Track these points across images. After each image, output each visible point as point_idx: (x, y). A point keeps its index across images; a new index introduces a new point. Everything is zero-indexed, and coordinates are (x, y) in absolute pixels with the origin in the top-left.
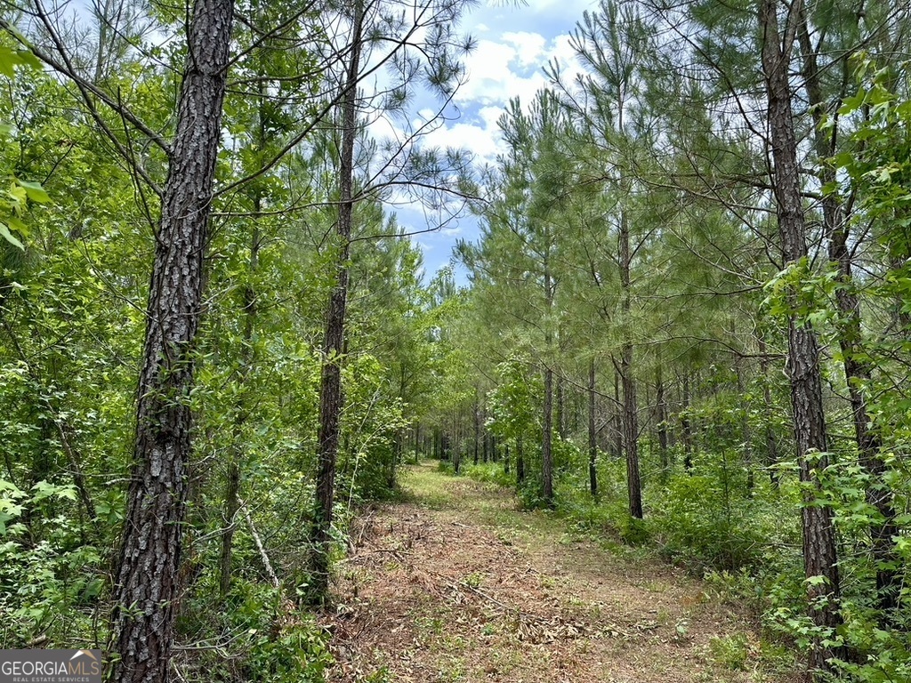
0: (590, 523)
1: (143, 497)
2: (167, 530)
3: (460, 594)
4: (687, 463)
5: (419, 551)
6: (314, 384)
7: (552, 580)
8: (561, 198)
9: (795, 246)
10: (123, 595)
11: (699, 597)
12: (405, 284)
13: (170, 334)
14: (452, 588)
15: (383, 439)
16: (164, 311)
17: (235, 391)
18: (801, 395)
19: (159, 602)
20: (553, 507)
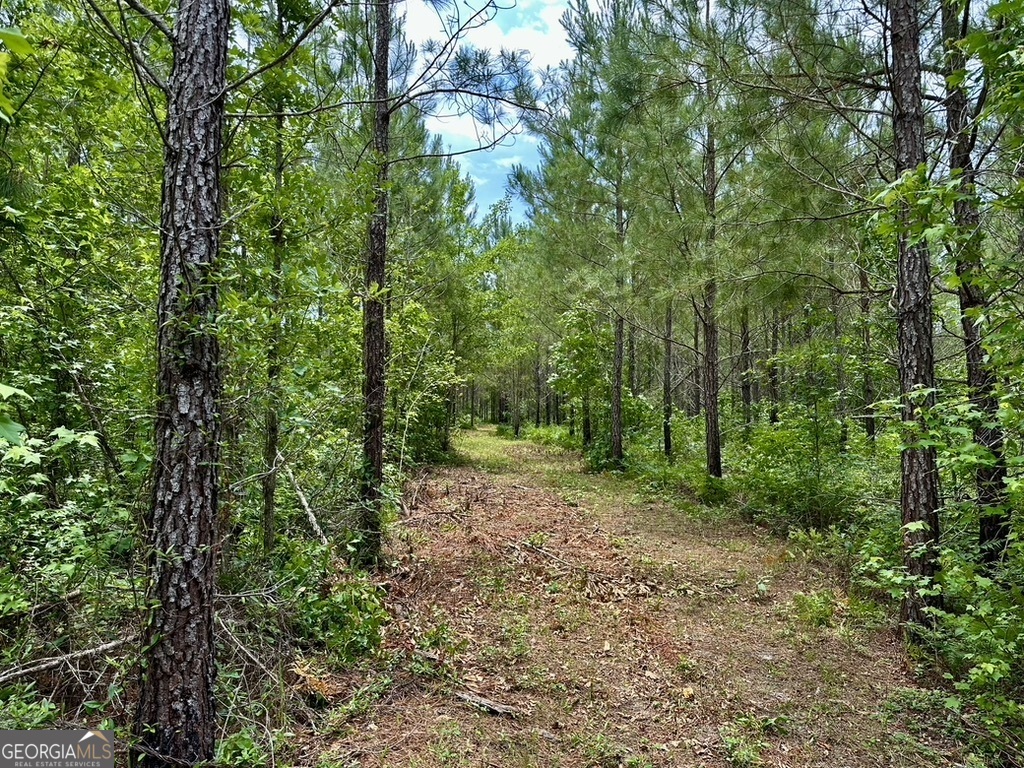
0: (663, 483)
1: (172, 435)
2: (201, 471)
3: (523, 554)
4: (774, 419)
5: (478, 512)
6: (355, 336)
7: (621, 540)
8: (636, 107)
9: (912, 154)
10: (159, 540)
11: (782, 555)
12: (454, 221)
13: (189, 255)
14: (514, 548)
15: (435, 398)
16: (179, 228)
17: (267, 321)
18: (909, 329)
19: (198, 546)
20: (623, 469)
